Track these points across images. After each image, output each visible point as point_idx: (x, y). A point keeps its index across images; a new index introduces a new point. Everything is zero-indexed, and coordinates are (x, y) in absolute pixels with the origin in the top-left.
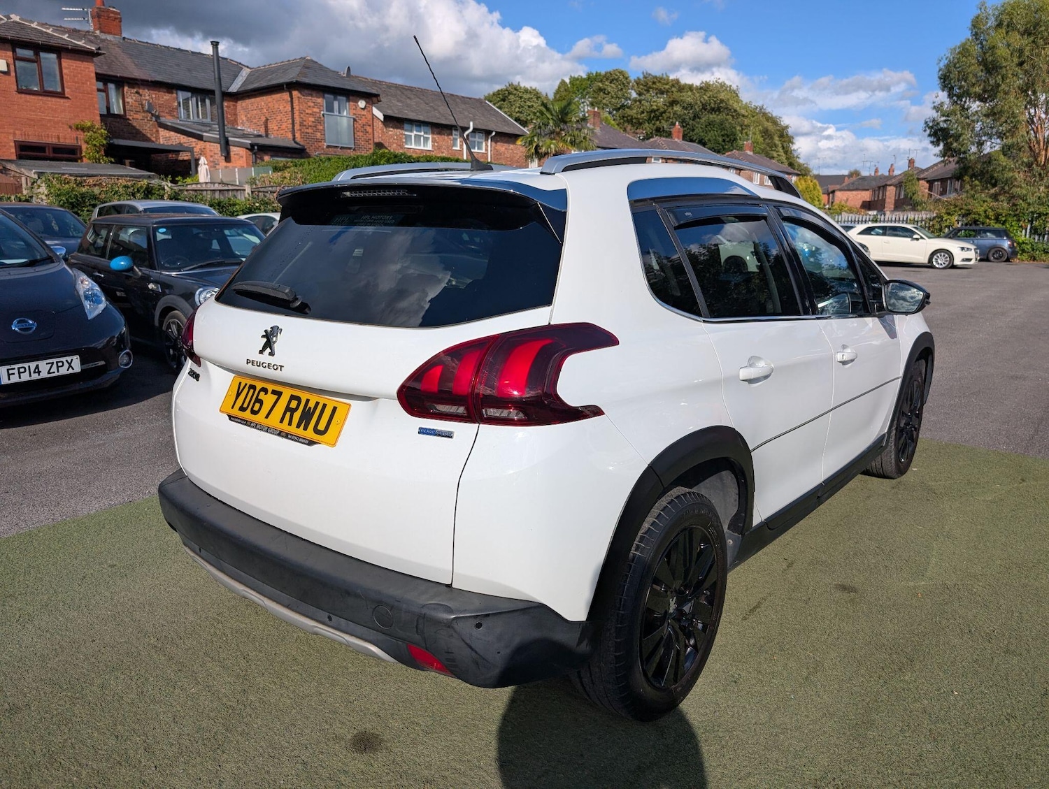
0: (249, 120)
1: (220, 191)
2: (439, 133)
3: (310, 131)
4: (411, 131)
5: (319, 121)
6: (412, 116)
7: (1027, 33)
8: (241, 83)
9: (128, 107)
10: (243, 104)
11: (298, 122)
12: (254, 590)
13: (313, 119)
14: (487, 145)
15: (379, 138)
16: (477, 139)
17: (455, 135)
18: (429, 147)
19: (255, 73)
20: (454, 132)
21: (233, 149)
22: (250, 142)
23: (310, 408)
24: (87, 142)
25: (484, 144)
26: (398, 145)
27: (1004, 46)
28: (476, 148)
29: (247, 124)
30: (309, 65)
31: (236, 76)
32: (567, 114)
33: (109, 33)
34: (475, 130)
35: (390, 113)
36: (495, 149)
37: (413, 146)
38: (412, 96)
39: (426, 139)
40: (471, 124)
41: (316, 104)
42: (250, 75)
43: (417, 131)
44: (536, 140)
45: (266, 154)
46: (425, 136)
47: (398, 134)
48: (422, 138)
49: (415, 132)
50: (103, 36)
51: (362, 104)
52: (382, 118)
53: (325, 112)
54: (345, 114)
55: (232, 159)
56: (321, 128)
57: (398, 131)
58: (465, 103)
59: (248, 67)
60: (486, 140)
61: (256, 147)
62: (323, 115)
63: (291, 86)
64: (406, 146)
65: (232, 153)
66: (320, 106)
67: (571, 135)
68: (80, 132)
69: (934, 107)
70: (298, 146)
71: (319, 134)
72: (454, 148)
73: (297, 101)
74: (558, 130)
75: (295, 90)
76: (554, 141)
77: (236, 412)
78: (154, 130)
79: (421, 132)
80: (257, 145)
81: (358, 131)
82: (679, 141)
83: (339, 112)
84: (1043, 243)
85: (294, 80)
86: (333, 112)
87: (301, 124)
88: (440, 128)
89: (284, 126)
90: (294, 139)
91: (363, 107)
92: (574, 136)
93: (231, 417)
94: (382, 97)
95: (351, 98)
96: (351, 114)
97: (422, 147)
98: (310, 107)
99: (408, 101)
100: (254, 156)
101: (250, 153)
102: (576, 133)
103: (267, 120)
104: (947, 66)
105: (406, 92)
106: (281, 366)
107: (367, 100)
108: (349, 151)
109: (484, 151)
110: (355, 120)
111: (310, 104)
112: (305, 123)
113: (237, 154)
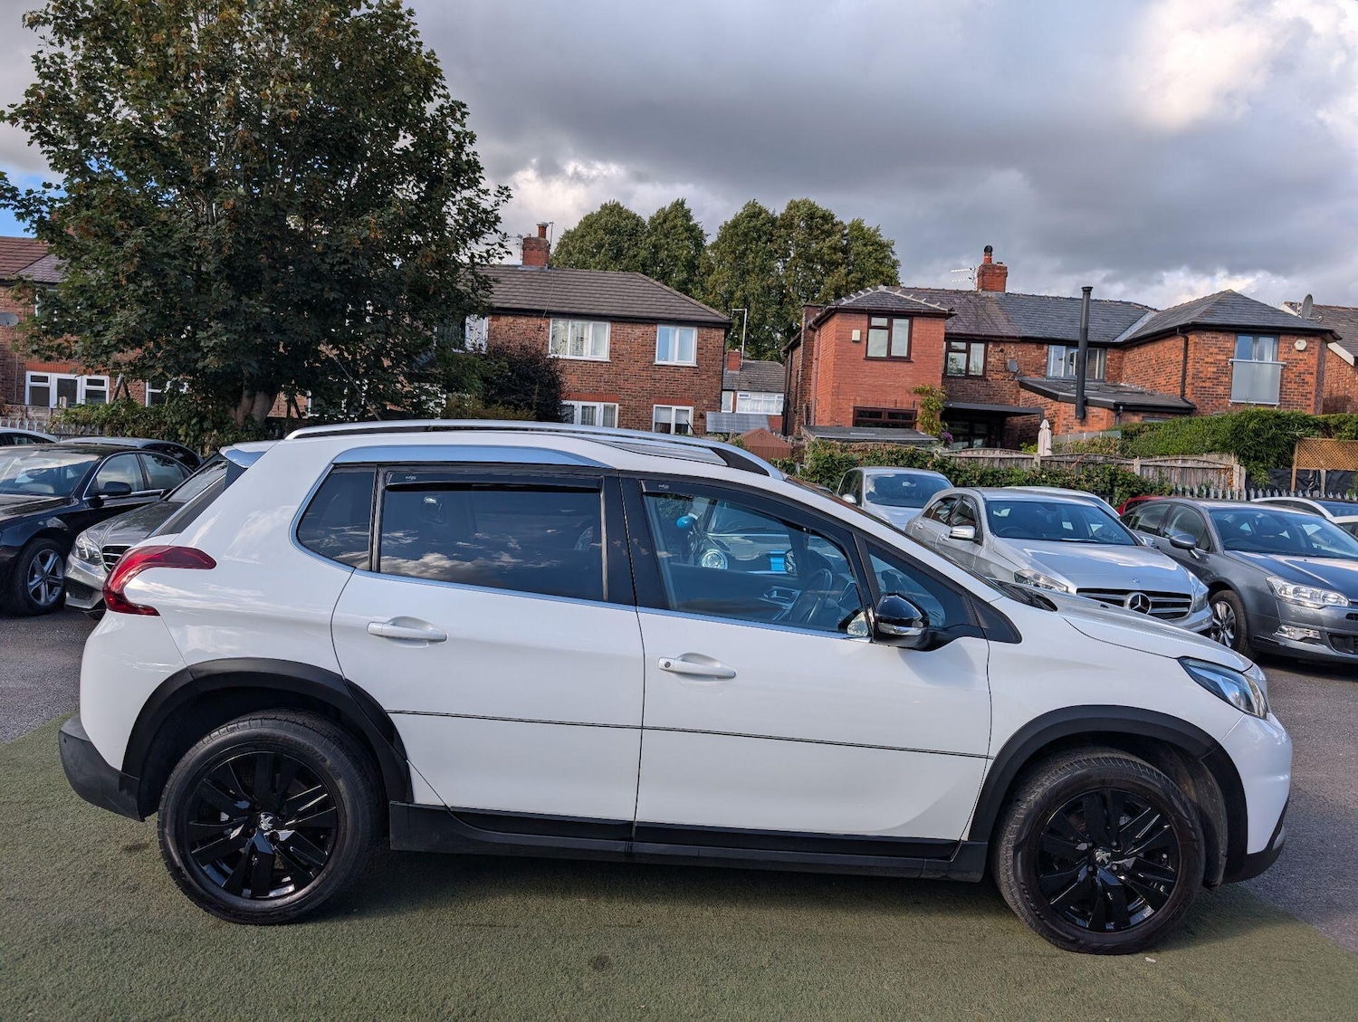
0: (1135, 374)
3: (1208, 384)
5: (1224, 371)
8: (1138, 329)
9: (989, 367)
10: (1131, 356)
11: (1192, 374)
13: (1215, 370)
21: (1093, 410)
22: (1114, 401)
24: (923, 406)
31: (1130, 324)
33: (992, 290)
41: (1223, 350)
42: (1151, 320)
45: (1138, 415)
50: (985, 294)
51: (1301, 344)
52: (1351, 359)
53: (1235, 359)
54: (1269, 360)
55: (1089, 422)
56: (1227, 380)
59: (1156, 311)
61: (1122, 407)
62: (1231, 363)
63: (1186, 330)
65: (1090, 416)
66: (1228, 352)
68: (917, 396)
70: (1187, 405)
71: (1222, 388)
73: (1193, 348)
75: (1192, 334)
78: (1015, 391)
80: (1124, 405)
81: (1291, 382)
83: (1260, 359)
85: (1193, 321)
86: (1251, 359)
87: (1196, 377)
89: (1174, 378)
90: (1183, 394)
91: (1302, 348)
95: (1282, 337)
96: (1281, 359)
98: (1212, 354)
100: (1118, 418)
101: (1113, 414)
107: (1308, 339)
110: (1285, 367)
111: (1211, 350)
112: (1201, 375)
113: (1097, 416)
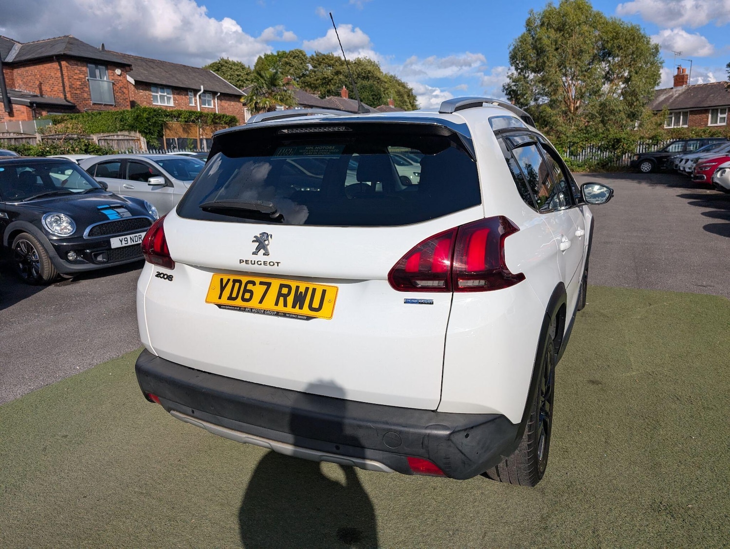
0: (25, 84)
1: (15, 139)
2: (178, 94)
3: (78, 92)
4: (157, 92)
5: (85, 84)
6: (156, 81)
7: (559, 30)
8: (15, 55)
10: (19, 72)
11: (68, 85)
12: (257, 436)
13: (80, 83)
14: (214, 102)
15: (132, 97)
16: (207, 98)
17: (190, 95)
18: (172, 104)
19: (25, 48)
20: (189, 93)
21: (15, 106)
22: (29, 101)
23: (301, 292)
25: (212, 101)
26: (147, 103)
27: (548, 37)
28: (207, 104)
29: (23, 87)
30: (72, 42)
31: (10, 50)
32: (276, 80)
34: (205, 92)
35: (139, 79)
36: (220, 105)
37: (159, 104)
38: (155, 67)
39: (169, 99)
40: (202, 87)
41: (81, 72)
42: (21, 49)
43: (161, 92)
44: (255, 98)
45: (44, 110)
46: (168, 96)
47: (147, 94)
48: (166, 98)
49: (160, 93)
51: (118, 72)
52: (133, 82)
53: (89, 78)
54: (105, 79)
55: (15, 114)
56: (87, 89)
57: (147, 93)
58: (195, 72)
59: (19, 43)
60: (214, 99)
61: (35, 105)
62: (88, 80)
63: (59, 58)
64: (154, 104)
65: (14, 110)
66: (84, 73)
67: (280, 95)
69: (508, 77)
70: (70, 104)
71: (86, 94)
72: (190, 105)
73: (65, 69)
74: (270, 91)
75: (63, 61)
76: (268, 99)
77: (224, 300)
79: (164, 93)
80: (35, 103)
81: (117, 92)
82: (346, 99)
83: (101, 78)
84: (576, 161)
85: (62, 53)
86: (96, 78)
87: (70, 87)
88: (178, 90)
89: (56, 88)
90: (65, 98)
91: (119, 74)
92: (282, 95)
93: (220, 306)
94: (133, 67)
95: (109, 67)
96: (111, 79)
97: (166, 104)
98: (76, 73)
99: (152, 70)
100: (33, 111)
101: (30, 109)
102: (283, 93)
103: (41, 84)
104: (513, 50)
105: (150, 64)
106: (278, 263)
107: (122, 69)
108: (111, 107)
109: (212, 107)
110: (113, 84)
111: (76, 71)
112: (73, 86)
113: (19, 110)
